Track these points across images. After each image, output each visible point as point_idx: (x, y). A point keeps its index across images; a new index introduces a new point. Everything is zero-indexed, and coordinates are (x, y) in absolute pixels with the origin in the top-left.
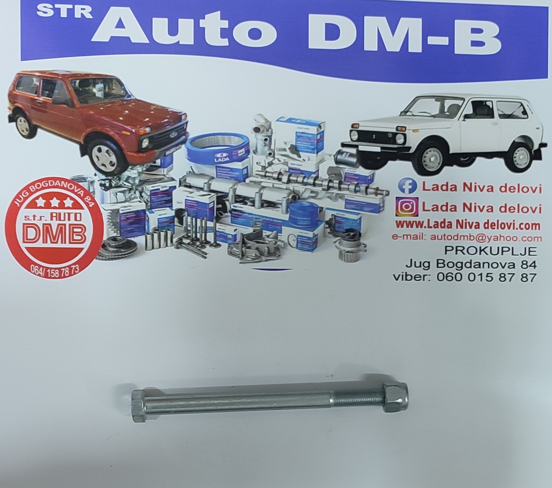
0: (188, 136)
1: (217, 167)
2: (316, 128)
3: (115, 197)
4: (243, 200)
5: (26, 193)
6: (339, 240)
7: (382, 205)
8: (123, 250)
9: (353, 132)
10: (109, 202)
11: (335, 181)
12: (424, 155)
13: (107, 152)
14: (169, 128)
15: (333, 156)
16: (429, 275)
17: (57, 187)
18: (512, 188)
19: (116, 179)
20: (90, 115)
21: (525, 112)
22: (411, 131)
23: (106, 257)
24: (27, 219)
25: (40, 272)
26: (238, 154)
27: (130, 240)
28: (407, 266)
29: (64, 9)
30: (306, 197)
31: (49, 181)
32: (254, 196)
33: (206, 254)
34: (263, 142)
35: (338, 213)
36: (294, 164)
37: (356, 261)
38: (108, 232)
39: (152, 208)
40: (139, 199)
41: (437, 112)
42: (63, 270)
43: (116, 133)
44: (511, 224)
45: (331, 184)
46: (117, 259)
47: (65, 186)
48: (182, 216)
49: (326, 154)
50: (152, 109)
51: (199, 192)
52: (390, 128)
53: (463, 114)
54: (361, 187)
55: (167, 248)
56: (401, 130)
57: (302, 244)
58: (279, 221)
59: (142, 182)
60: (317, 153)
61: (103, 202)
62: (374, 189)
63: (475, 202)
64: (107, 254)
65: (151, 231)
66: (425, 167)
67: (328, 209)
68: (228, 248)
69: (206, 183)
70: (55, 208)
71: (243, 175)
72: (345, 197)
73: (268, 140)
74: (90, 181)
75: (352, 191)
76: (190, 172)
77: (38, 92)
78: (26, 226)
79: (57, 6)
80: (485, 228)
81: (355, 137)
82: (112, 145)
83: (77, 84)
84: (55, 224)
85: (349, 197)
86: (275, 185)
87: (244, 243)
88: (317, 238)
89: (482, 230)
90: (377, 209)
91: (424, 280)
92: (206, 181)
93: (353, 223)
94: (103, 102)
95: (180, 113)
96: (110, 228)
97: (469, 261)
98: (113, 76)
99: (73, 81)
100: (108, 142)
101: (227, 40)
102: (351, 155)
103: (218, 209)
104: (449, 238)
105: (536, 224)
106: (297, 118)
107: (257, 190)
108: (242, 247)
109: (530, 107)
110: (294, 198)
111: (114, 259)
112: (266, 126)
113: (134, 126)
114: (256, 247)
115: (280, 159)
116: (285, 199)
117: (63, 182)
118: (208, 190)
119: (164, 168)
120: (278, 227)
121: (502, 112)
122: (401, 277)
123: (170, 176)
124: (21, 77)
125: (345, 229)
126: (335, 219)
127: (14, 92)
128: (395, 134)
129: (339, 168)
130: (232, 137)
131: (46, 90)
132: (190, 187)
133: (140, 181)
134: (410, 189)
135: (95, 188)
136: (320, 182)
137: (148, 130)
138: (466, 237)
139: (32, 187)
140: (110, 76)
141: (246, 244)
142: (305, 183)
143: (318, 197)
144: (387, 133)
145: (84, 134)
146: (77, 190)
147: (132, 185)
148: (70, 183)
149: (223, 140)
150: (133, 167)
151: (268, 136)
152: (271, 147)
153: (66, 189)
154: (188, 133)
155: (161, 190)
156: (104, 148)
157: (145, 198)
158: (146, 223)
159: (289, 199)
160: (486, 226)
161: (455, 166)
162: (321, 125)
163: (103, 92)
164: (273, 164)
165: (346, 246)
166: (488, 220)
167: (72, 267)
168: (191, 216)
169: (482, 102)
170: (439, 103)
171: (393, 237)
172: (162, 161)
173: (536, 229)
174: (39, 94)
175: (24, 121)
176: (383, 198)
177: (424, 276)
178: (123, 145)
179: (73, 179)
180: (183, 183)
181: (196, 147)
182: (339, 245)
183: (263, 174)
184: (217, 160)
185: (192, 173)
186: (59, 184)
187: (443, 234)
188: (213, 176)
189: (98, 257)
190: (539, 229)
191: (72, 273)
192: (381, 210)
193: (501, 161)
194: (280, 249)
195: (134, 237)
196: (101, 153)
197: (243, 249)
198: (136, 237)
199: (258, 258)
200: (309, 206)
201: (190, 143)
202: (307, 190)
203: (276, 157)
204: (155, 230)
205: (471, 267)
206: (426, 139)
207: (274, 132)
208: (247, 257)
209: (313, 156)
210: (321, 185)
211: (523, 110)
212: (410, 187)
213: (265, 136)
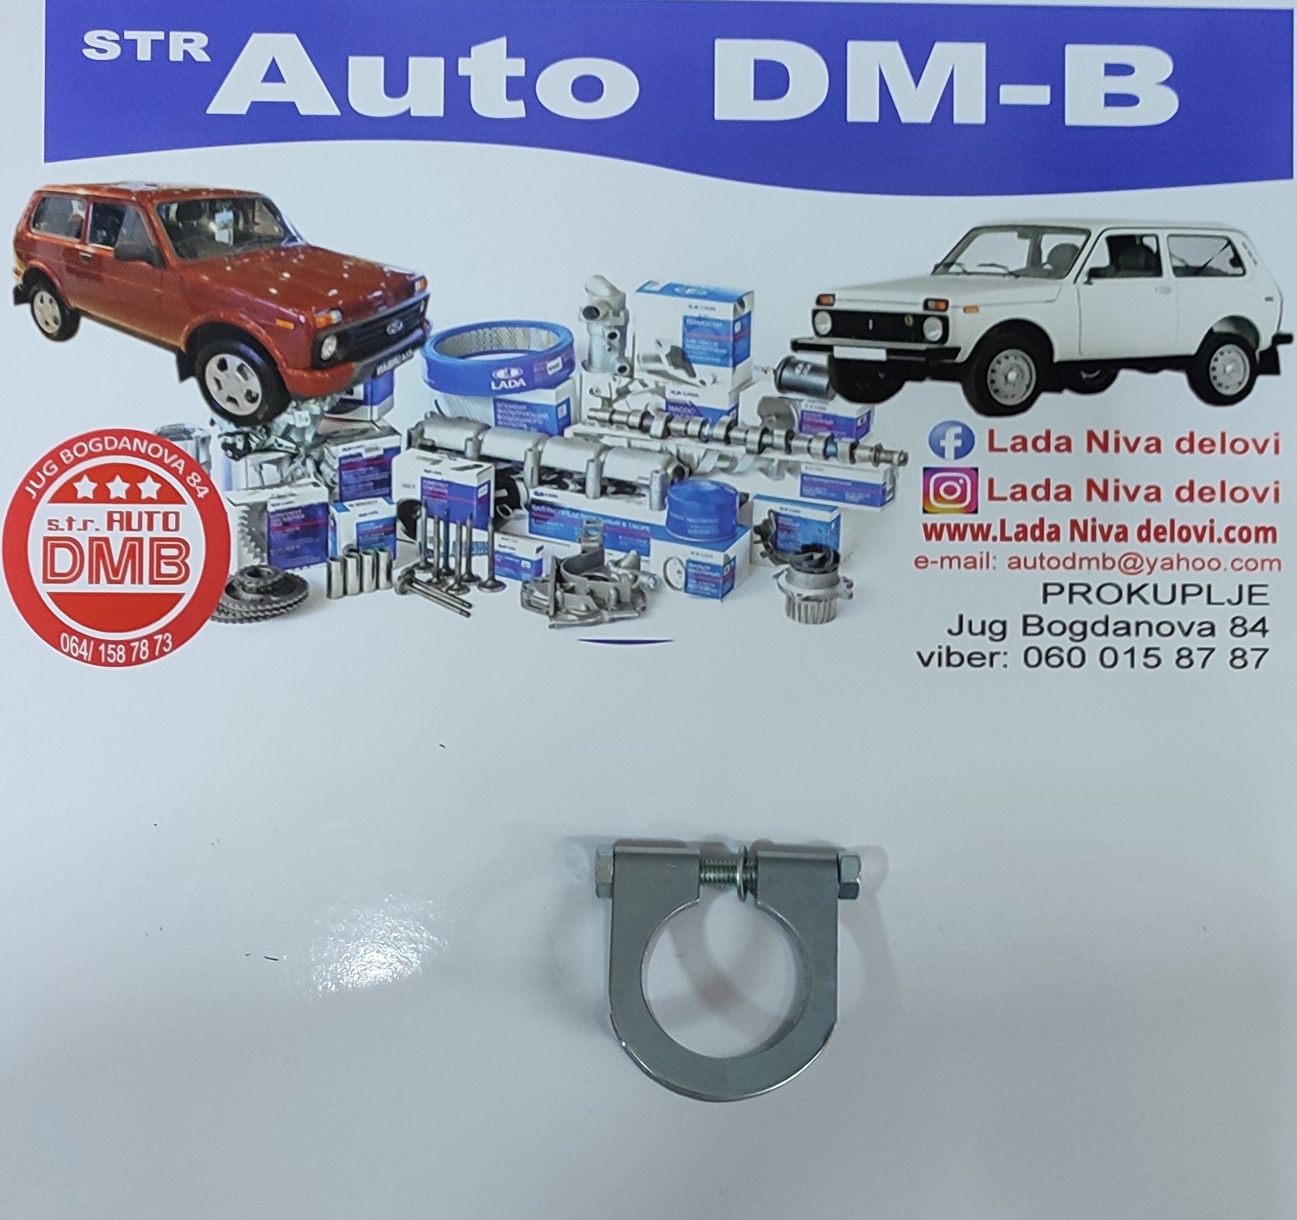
0: (430, 329)
1: (496, 401)
2: (731, 306)
3: (257, 474)
4: (557, 478)
5: (51, 468)
6: (787, 570)
7: (888, 487)
8: (274, 598)
9: (819, 316)
10: (245, 487)
11: (776, 432)
12: (991, 368)
13: (240, 369)
14: (384, 311)
15: (772, 372)
16: (1005, 653)
17: (124, 452)
18: (1206, 443)
19: (261, 431)
20: (203, 284)
21: (1237, 261)
22: (962, 310)
23: (234, 615)
24: (54, 527)
25: (83, 650)
26: (546, 371)
27: (292, 575)
28: (950, 632)
29: (144, 40)
30: (709, 469)
31: (106, 439)
32: (583, 470)
33: (470, 606)
34: (605, 343)
35: (784, 506)
36: (679, 393)
37: (828, 621)
38: (242, 556)
39: (342, 500)
40: (313, 479)
41: (1022, 263)
42: (134, 647)
43: (263, 326)
44: (1204, 528)
45: (767, 439)
46: (260, 619)
47: (143, 451)
48: (414, 517)
49: (756, 368)
50: (346, 267)
51: (455, 460)
52: (910, 303)
53: (1086, 268)
54: (839, 445)
55: (378, 592)
56: (937, 308)
57: (698, 580)
58: (643, 528)
59: (322, 439)
60: (735, 365)
61: (229, 488)
62: (871, 449)
63: (1117, 477)
64: (237, 608)
65: (340, 553)
66: (994, 396)
67: (758, 497)
68: (521, 593)
69: (470, 439)
70: (118, 500)
71: (558, 420)
72: (800, 469)
73: (617, 336)
74: (199, 439)
75: (817, 454)
76: (432, 413)
77: (82, 233)
78: (51, 545)
79: (129, 35)
80: (1141, 539)
81: (826, 325)
82: (252, 353)
83: (172, 214)
84: (117, 538)
85: (810, 469)
86: (633, 443)
87: (559, 579)
88: (735, 564)
89: (1133, 542)
90: (878, 496)
91: (991, 664)
92: (471, 434)
93: (820, 531)
94: (232, 254)
95: (411, 275)
96: (245, 545)
97: (1103, 619)
98: (256, 193)
99: (164, 207)
100: (243, 347)
101: (521, 103)
102: (816, 369)
103: (498, 501)
104: (1054, 563)
105: (1266, 530)
106: (686, 284)
107: (592, 455)
108: (556, 590)
109: (1250, 248)
110: (679, 472)
111: (253, 620)
112: (612, 303)
113: (302, 308)
114: (589, 588)
115: (646, 382)
116: (658, 476)
117: (137, 441)
118: (476, 456)
119: (372, 404)
120: (641, 541)
121: (1182, 261)
122: (936, 657)
123: (385, 425)
124: (44, 200)
125: (800, 545)
126: (777, 522)
127: (29, 235)
128: (920, 319)
129: (787, 402)
130: (533, 330)
131: (101, 228)
132: (433, 448)
133: (316, 436)
134: (957, 449)
135: (211, 453)
136: (741, 435)
137: (335, 316)
138: (1094, 563)
139: (65, 454)
140: (249, 193)
141: (566, 582)
142: (705, 436)
143: (736, 470)
144: (901, 316)
145: (187, 328)
146: (169, 457)
147: (298, 445)
148: (155, 442)
149: (513, 339)
150: (300, 403)
151: (616, 327)
152: (624, 354)
153: (146, 457)
154: (428, 323)
155: (366, 456)
156: (233, 361)
157: (328, 475)
158: (330, 534)
159: (667, 474)
160: (1144, 534)
161: (1067, 393)
162: (745, 299)
163: (231, 230)
164: (628, 392)
165: (804, 585)
166: (1148, 521)
167: (156, 637)
168: (436, 516)
169: (1131, 238)
170: (1027, 243)
171: (916, 562)
172: (369, 388)
173: (1266, 540)
174: (85, 236)
175: (51, 301)
176: (892, 471)
177: (992, 655)
178: (277, 353)
179: (159, 434)
180: (416, 439)
181: (448, 355)
182: (786, 582)
183: (606, 416)
184: (497, 385)
185: (438, 417)
186: (129, 447)
187: (1039, 555)
188: (487, 422)
189: (216, 614)
190: (1274, 540)
191: (157, 653)
192: (887, 499)
193: (1180, 378)
194: (645, 591)
195: (301, 567)
196: (227, 372)
197: (558, 593)
198: (305, 568)
199: (592, 614)
200: (715, 491)
201: (432, 347)
202: (711, 452)
203: (636, 375)
204: (351, 550)
205: (1106, 633)
206: (996, 329)
207: (631, 317)
208: (568, 613)
209: (725, 373)
210: (744, 442)
211: (1232, 255)
212: (959, 443)
213: (609, 327)
